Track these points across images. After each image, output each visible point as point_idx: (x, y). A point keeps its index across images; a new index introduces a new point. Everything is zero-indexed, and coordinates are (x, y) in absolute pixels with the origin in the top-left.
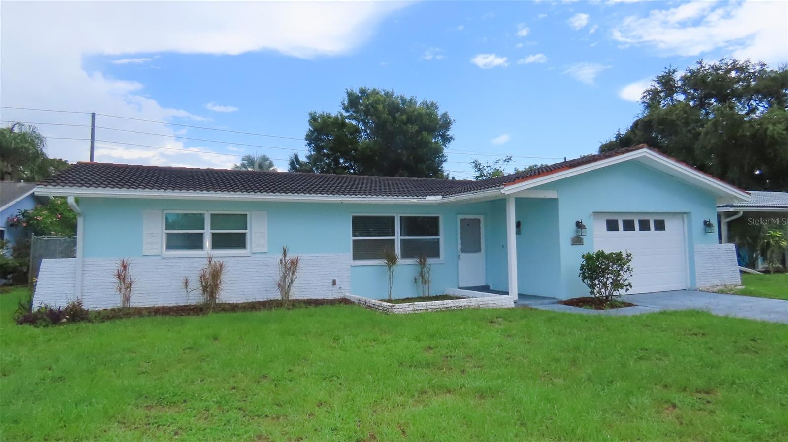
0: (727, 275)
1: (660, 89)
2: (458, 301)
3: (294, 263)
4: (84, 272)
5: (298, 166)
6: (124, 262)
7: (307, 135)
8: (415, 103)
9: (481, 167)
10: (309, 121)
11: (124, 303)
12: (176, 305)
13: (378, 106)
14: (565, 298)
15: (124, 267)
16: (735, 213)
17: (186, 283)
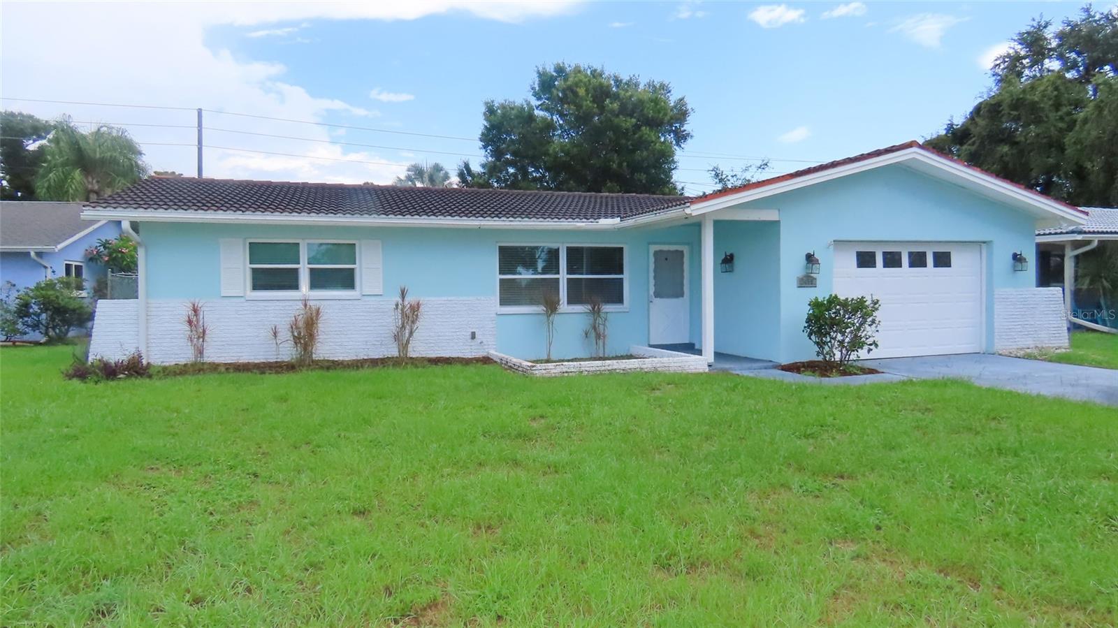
0: (1045, 334)
1: (1023, 53)
2: (626, 362)
3: (415, 308)
4: (148, 317)
5: (469, 179)
6: (194, 305)
7: (483, 134)
8: (637, 85)
9: (724, 176)
10: (485, 114)
11: (196, 357)
12: (264, 361)
13: (578, 90)
14: (784, 362)
15: (195, 311)
16: (1089, 242)
17: (275, 334)
